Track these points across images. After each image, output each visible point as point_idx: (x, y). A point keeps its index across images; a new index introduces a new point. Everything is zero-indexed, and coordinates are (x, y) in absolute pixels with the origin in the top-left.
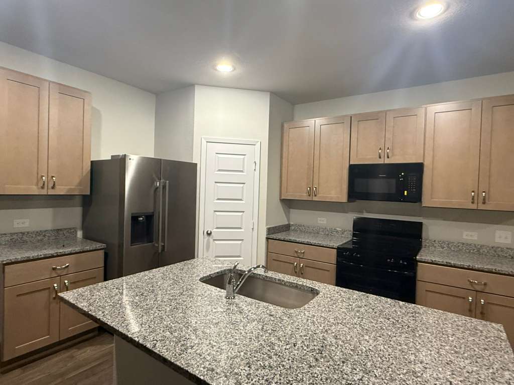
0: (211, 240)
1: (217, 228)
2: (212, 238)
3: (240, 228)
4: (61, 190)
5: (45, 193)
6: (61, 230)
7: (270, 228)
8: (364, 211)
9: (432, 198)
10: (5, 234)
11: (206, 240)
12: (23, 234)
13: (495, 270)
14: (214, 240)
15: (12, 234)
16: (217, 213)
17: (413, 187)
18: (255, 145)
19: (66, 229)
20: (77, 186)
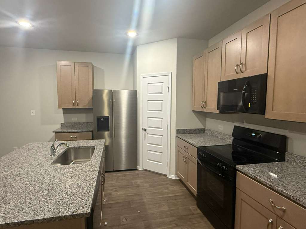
0: (146, 134)
1: (149, 127)
2: (147, 132)
3: (161, 128)
4: (81, 106)
5: (75, 108)
6: (88, 123)
7: (179, 130)
8: (245, 121)
9: (272, 111)
10: (66, 123)
11: (144, 133)
12: (75, 123)
13: (293, 198)
14: (148, 134)
15: (71, 123)
16: (149, 119)
17: (254, 99)
18: (168, 75)
19: (90, 122)
20: (87, 104)
